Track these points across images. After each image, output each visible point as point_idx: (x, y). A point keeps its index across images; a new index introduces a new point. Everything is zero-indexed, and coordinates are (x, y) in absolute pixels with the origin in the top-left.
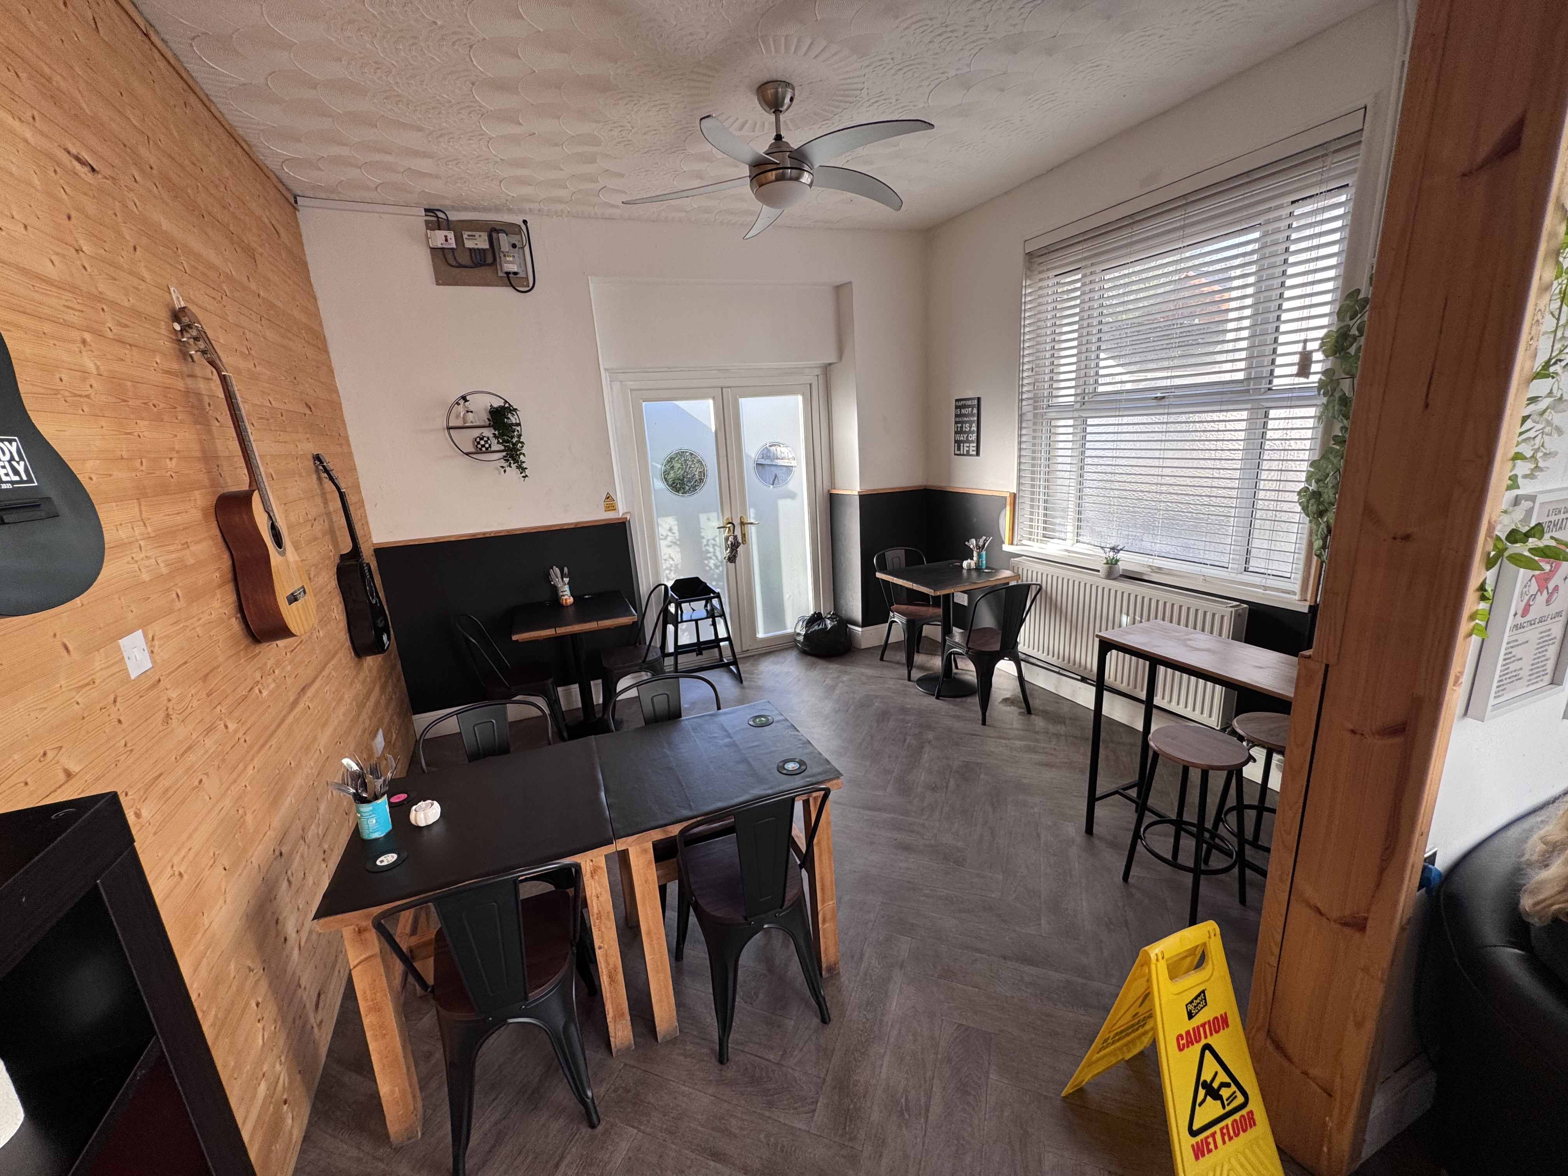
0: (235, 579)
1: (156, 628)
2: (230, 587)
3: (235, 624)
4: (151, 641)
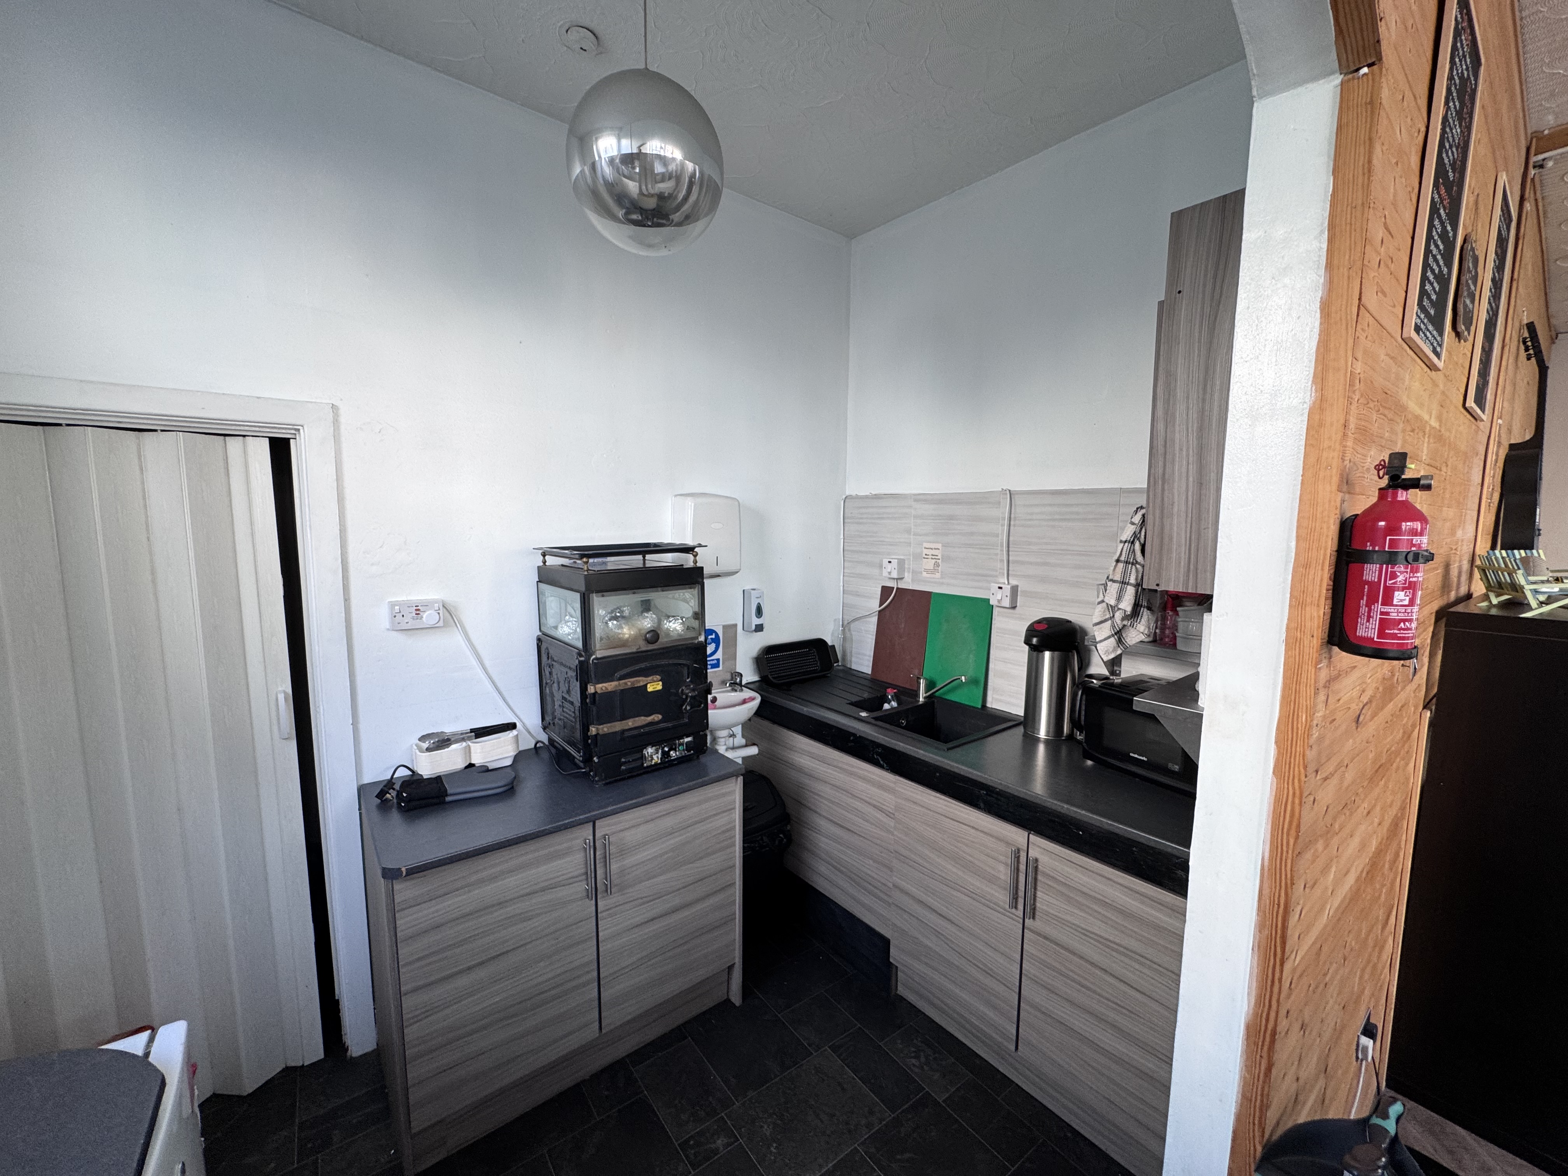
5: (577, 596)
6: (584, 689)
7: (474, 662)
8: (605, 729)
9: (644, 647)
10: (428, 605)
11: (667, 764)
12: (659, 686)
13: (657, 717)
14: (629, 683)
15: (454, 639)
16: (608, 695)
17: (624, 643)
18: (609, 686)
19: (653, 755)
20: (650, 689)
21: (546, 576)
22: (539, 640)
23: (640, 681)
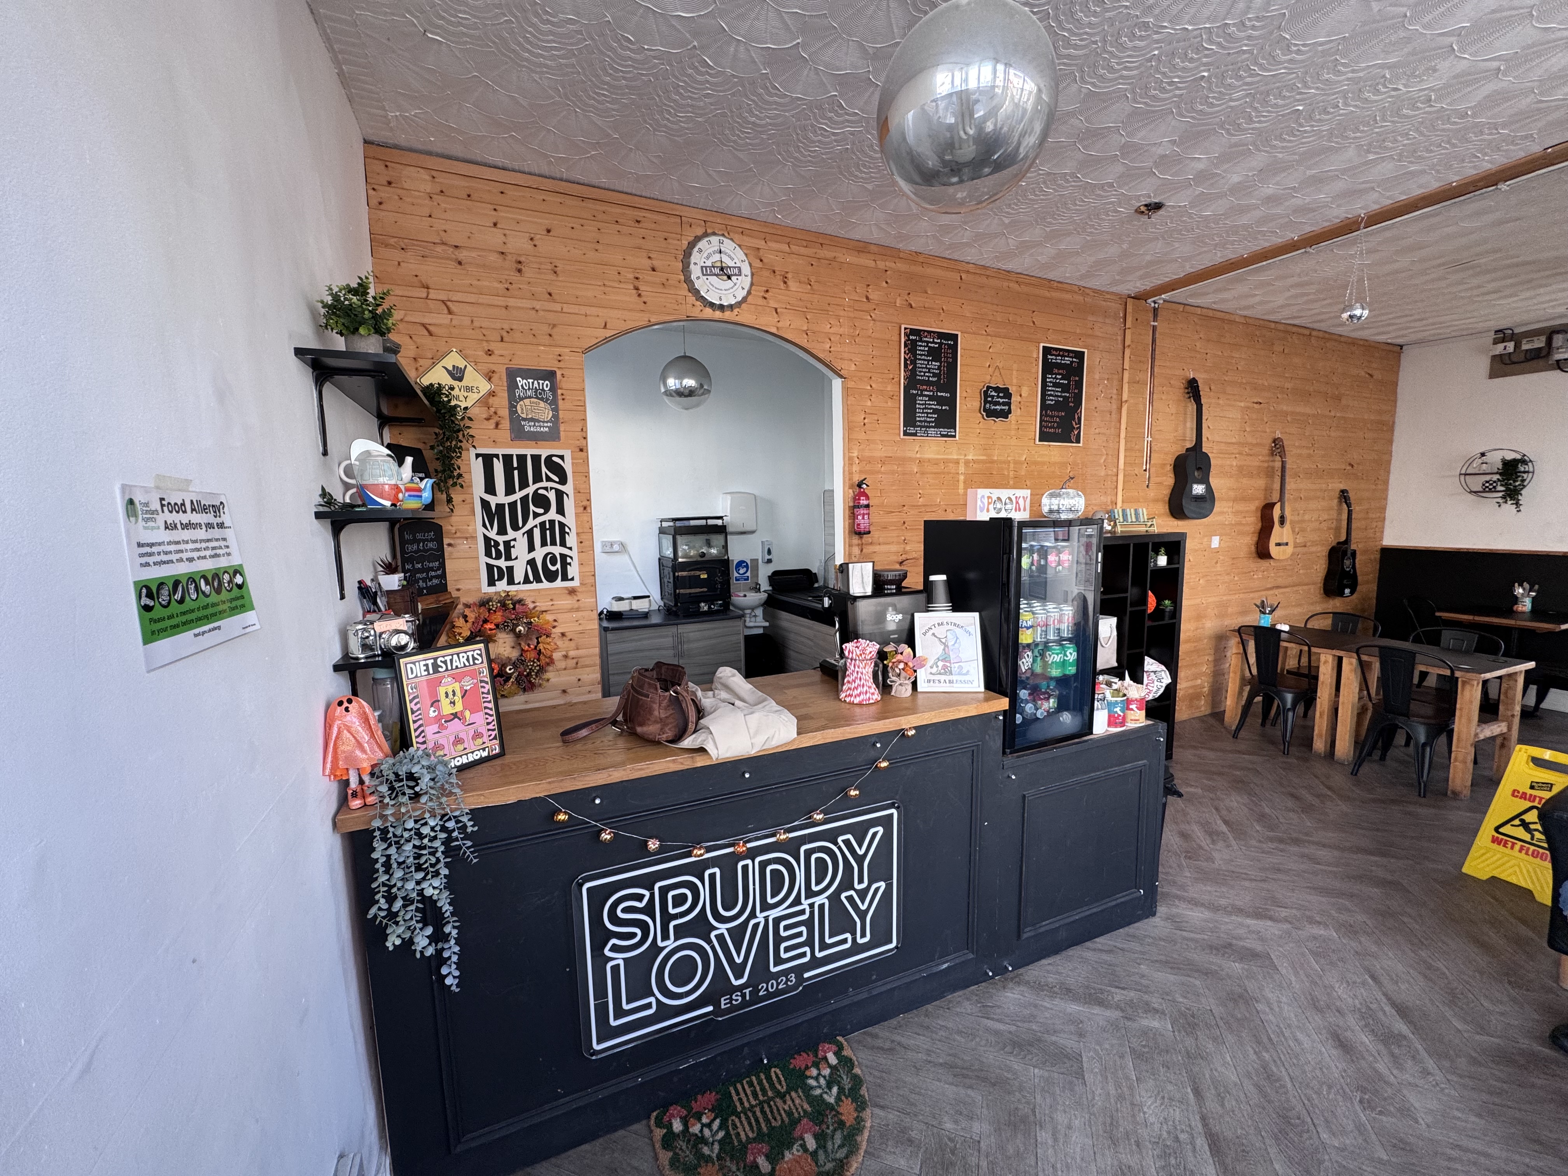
0: (1260, 533)
1: (1224, 537)
2: (1257, 535)
3: (1253, 548)
4: (1221, 540)
5: (671, 537)
6: (674, 575)
7: (633, 568)
8: (682, 591)
9: (700, 559)
10: (615, 542)
11: (710, 613)
12: (706, 576)
13: (705, 590)
14: (692, 573)
15: (624, 558)
16: (683, 577)
17: (691, 557)
18: (684, 574)
19: (704, 607)
20: (702, 577)
21: (662, 531)
22: (659, 559)
23: (698, 573)
